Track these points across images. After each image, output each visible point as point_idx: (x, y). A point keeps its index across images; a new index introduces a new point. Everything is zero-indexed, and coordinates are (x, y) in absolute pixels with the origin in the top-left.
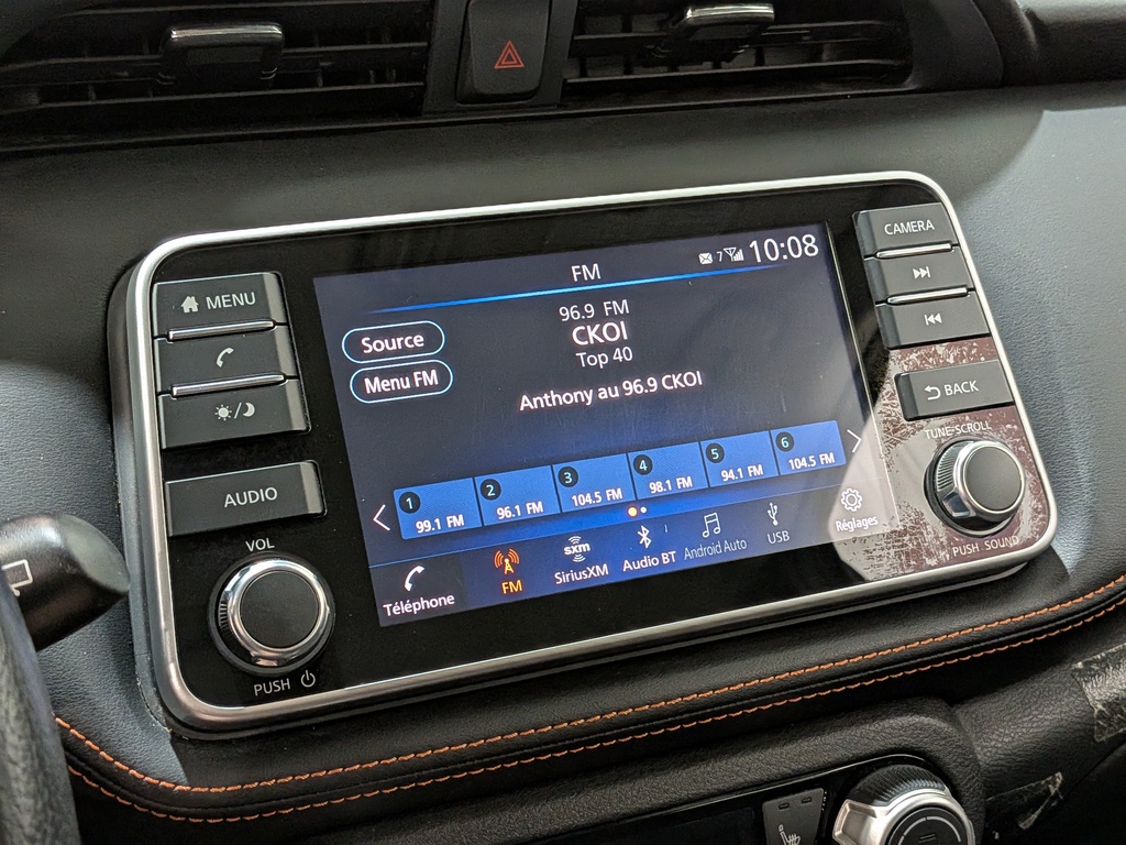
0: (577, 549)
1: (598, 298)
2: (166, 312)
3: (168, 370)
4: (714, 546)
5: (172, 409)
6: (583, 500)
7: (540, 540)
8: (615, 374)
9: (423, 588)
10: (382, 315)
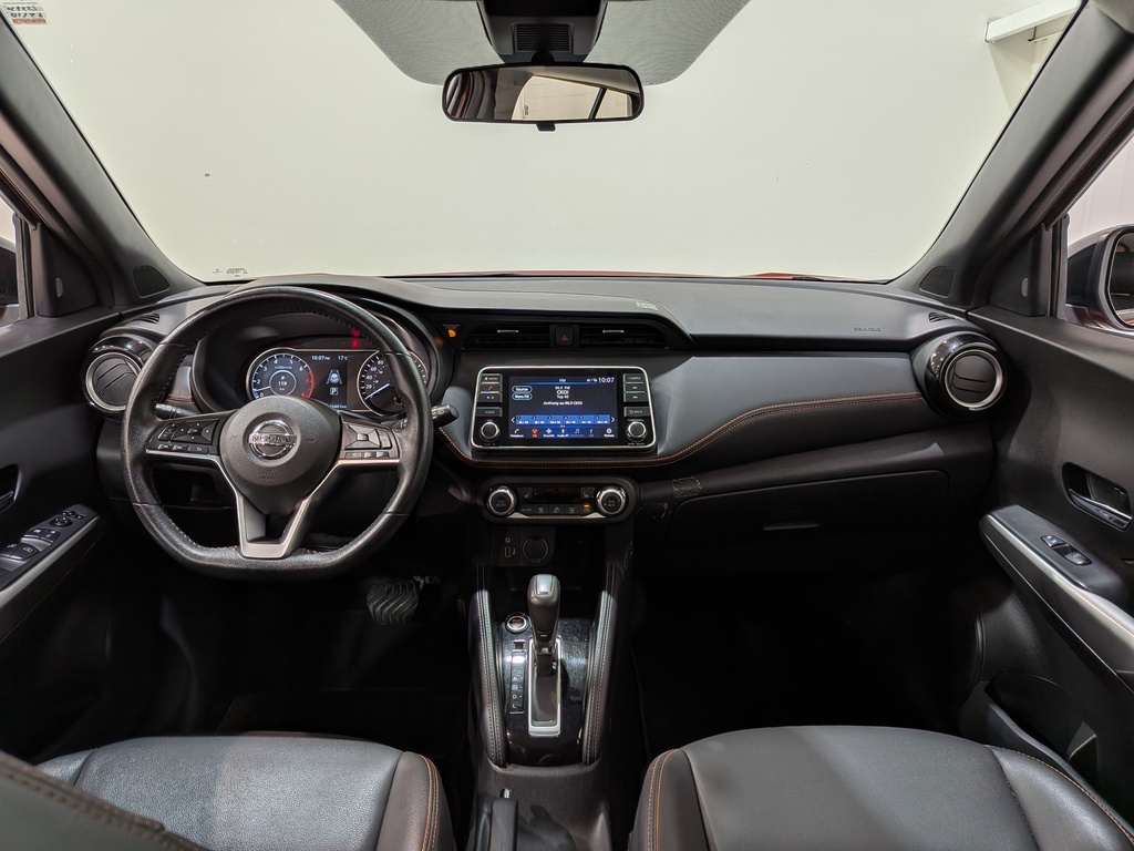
0: (549, 431)
1: (564, 386)
2: (483, 379)
3: (481, 389)
4: (577, 434)
5: (480, 396)
6: (552, 422)
7: (542, 429)
8: (564, 400)
9: (518, 433)
10: (521, 384)
